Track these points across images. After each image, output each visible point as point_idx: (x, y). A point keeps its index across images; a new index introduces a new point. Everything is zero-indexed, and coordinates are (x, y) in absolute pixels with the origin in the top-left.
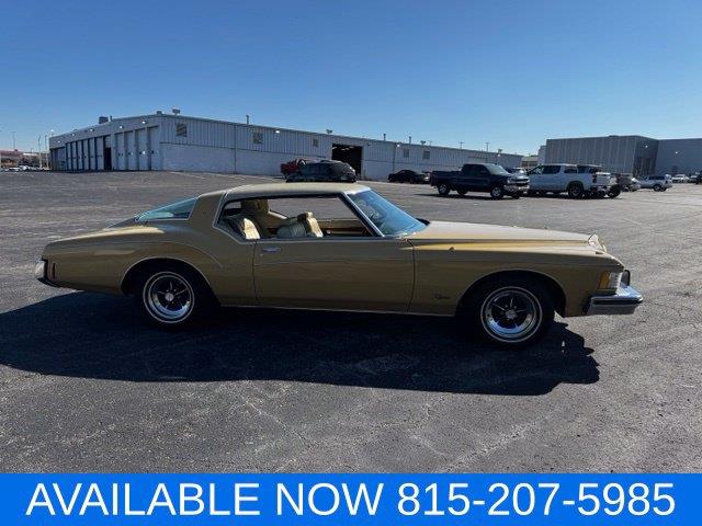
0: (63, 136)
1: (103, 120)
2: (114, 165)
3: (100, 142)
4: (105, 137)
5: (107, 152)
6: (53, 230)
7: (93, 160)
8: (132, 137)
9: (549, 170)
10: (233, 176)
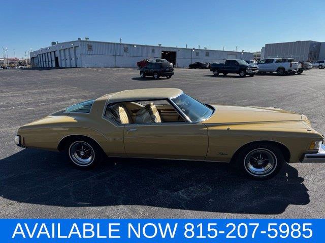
0: (36, 52)
1: (53, 43)
2: (60, 65)
3: (53, 54)
4: (55, 52)
5: (56, 59)
6: (30, 104)
7: (50, 63)
8: (67, 52)
9: (268, 61)
10: (116, 69)
